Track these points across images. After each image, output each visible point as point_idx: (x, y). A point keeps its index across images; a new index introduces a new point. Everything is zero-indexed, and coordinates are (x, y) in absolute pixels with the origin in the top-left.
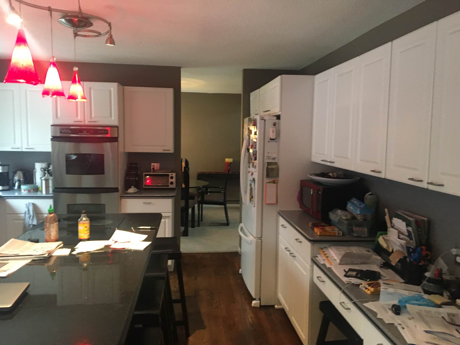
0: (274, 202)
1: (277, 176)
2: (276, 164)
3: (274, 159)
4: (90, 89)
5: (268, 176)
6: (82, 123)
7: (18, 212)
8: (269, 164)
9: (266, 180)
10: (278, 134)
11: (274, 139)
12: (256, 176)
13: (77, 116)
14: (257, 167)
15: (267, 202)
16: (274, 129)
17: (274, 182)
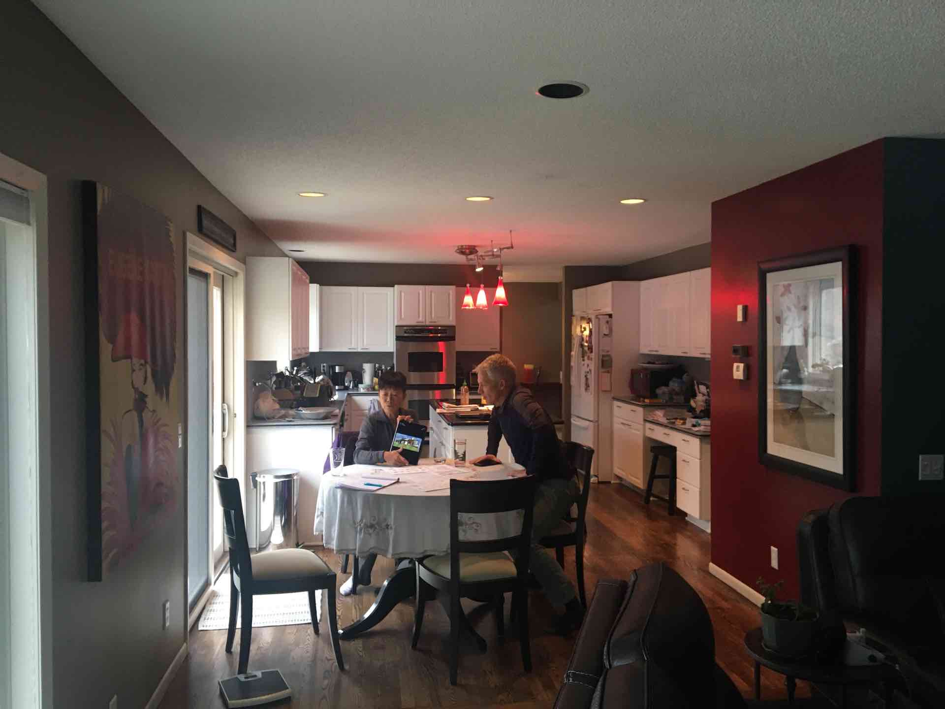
0: (608, 389)
1: (611, 367)
2: (609, 356)
3: (608, 351)
4: (431, 292)
5: (603, 366)
6: (424, 324)
7: (363, 408)
8: (603, 356)
9: (601, 370)
10: (611, 330)
11: (607, 335)
12: (592, 367)
13: (419, 317)
14: (593, 359)
15: (603, 389)
16: (608, 326)
17: (608, 372)
